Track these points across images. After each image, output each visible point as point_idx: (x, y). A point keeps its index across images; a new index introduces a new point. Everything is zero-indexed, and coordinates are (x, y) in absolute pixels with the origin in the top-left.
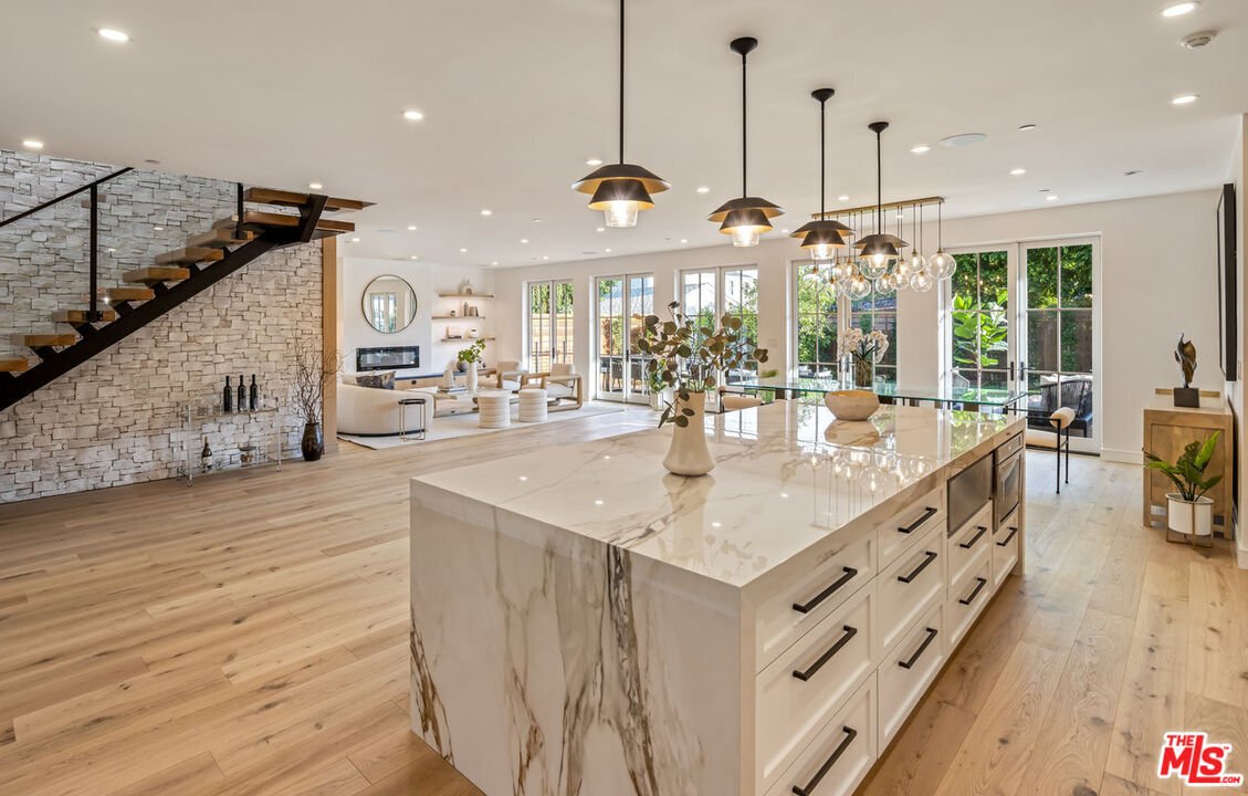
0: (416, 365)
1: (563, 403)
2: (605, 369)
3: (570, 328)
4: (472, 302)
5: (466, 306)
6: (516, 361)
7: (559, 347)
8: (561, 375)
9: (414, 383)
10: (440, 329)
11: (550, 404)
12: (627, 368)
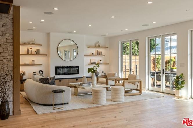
0: (78, 73)
1: (134, 91)
2: (153, 77)
3: (138, 60)
4: (100, 50)
5: (98, 51)
6: (114, 73)
7: (134, 67)
8: (132, 79)
9: (77, 80)
10: (87, 60)
11: (126, 92)
12: (163, 78)
